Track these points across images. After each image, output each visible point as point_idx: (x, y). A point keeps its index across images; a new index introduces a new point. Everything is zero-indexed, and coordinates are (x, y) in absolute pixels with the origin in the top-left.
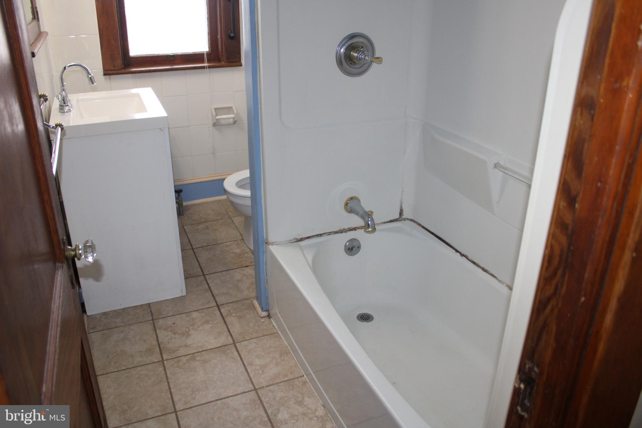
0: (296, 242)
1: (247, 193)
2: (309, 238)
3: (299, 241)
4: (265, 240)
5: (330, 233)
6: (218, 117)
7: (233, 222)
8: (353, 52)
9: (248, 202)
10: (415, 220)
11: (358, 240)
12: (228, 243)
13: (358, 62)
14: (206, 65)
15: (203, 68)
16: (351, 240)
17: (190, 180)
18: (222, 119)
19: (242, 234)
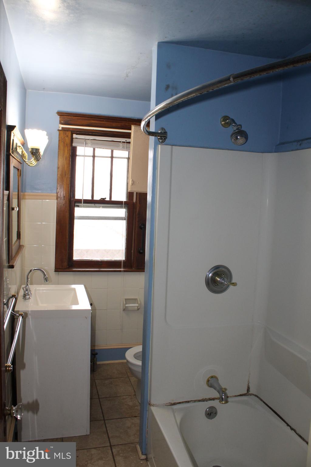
0: (170, 405)
1: (140, 363)
2: (180, 403)
3: (172, 405)
4: (149, 402)
5: (195, 401)
6: (127, 305)
7: (130, 381)
8: (217, 277)
9: (140, 370)
10: (259, 396)
11: (215, 408)
12: (124, 397)
13: (219, 285)
14: (122, 269)
15: (120, 271)
16: (212, 408)
17: (103, 346)
18: (130, 306)
19: (135, 391)
